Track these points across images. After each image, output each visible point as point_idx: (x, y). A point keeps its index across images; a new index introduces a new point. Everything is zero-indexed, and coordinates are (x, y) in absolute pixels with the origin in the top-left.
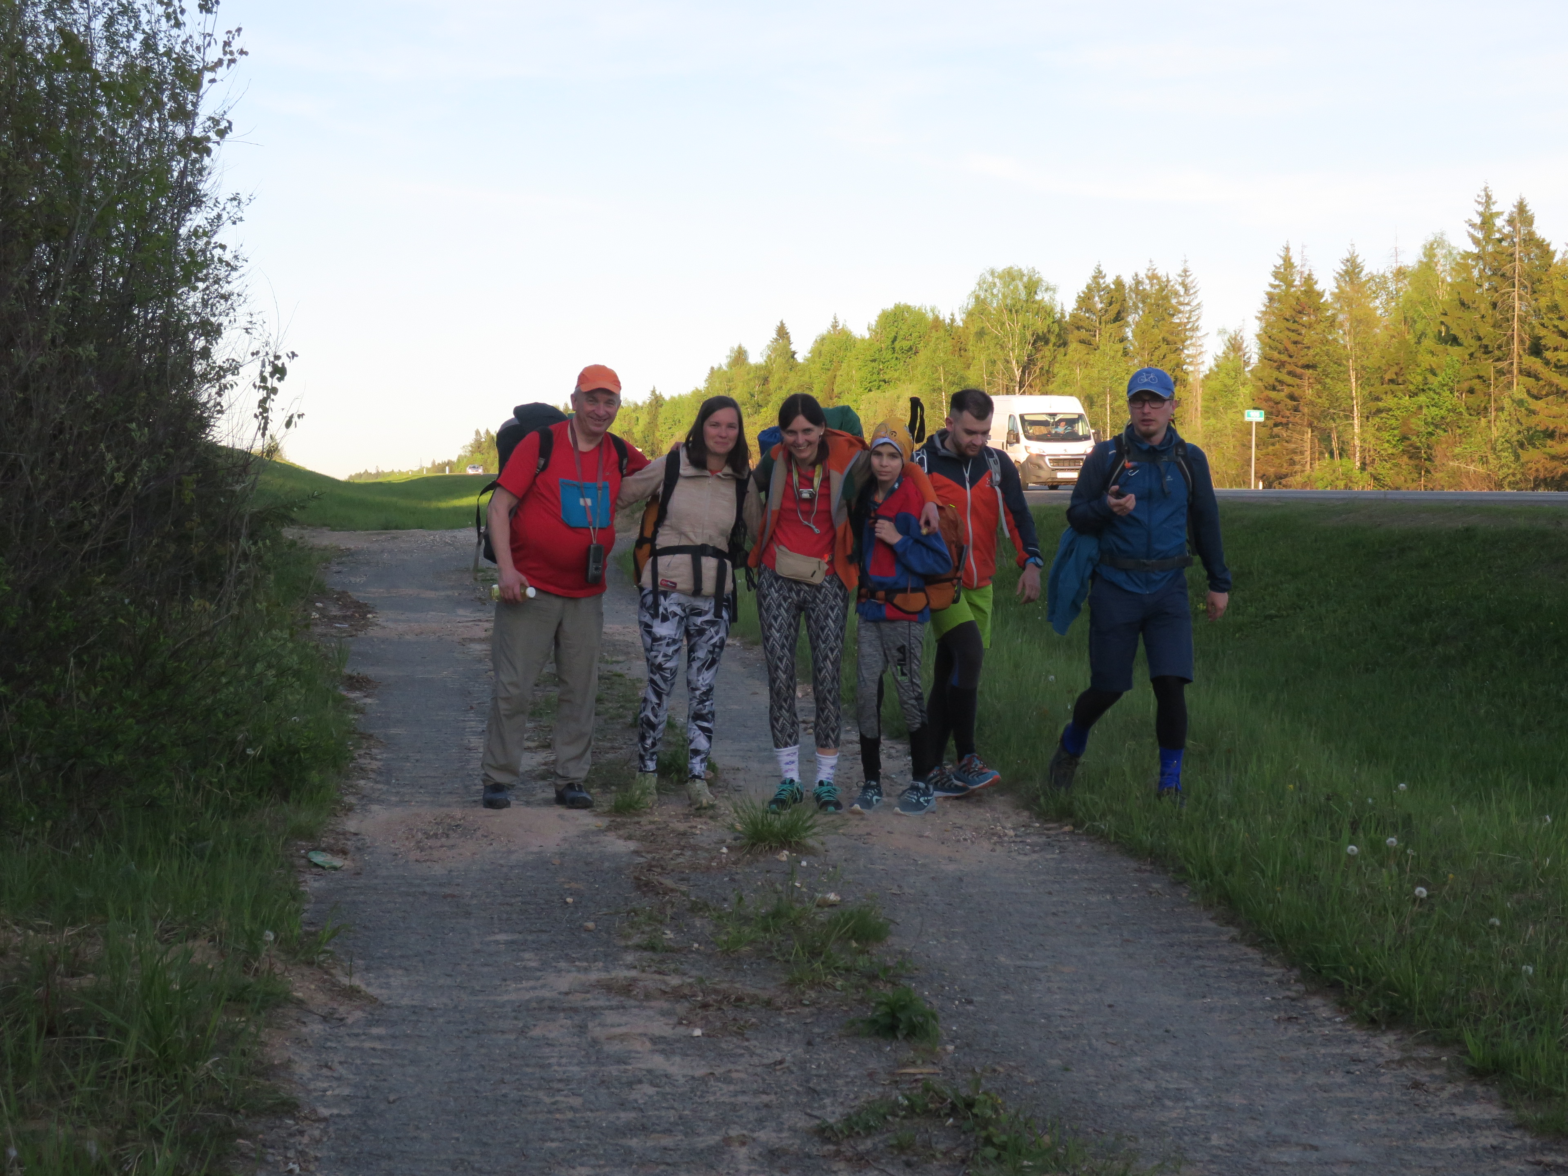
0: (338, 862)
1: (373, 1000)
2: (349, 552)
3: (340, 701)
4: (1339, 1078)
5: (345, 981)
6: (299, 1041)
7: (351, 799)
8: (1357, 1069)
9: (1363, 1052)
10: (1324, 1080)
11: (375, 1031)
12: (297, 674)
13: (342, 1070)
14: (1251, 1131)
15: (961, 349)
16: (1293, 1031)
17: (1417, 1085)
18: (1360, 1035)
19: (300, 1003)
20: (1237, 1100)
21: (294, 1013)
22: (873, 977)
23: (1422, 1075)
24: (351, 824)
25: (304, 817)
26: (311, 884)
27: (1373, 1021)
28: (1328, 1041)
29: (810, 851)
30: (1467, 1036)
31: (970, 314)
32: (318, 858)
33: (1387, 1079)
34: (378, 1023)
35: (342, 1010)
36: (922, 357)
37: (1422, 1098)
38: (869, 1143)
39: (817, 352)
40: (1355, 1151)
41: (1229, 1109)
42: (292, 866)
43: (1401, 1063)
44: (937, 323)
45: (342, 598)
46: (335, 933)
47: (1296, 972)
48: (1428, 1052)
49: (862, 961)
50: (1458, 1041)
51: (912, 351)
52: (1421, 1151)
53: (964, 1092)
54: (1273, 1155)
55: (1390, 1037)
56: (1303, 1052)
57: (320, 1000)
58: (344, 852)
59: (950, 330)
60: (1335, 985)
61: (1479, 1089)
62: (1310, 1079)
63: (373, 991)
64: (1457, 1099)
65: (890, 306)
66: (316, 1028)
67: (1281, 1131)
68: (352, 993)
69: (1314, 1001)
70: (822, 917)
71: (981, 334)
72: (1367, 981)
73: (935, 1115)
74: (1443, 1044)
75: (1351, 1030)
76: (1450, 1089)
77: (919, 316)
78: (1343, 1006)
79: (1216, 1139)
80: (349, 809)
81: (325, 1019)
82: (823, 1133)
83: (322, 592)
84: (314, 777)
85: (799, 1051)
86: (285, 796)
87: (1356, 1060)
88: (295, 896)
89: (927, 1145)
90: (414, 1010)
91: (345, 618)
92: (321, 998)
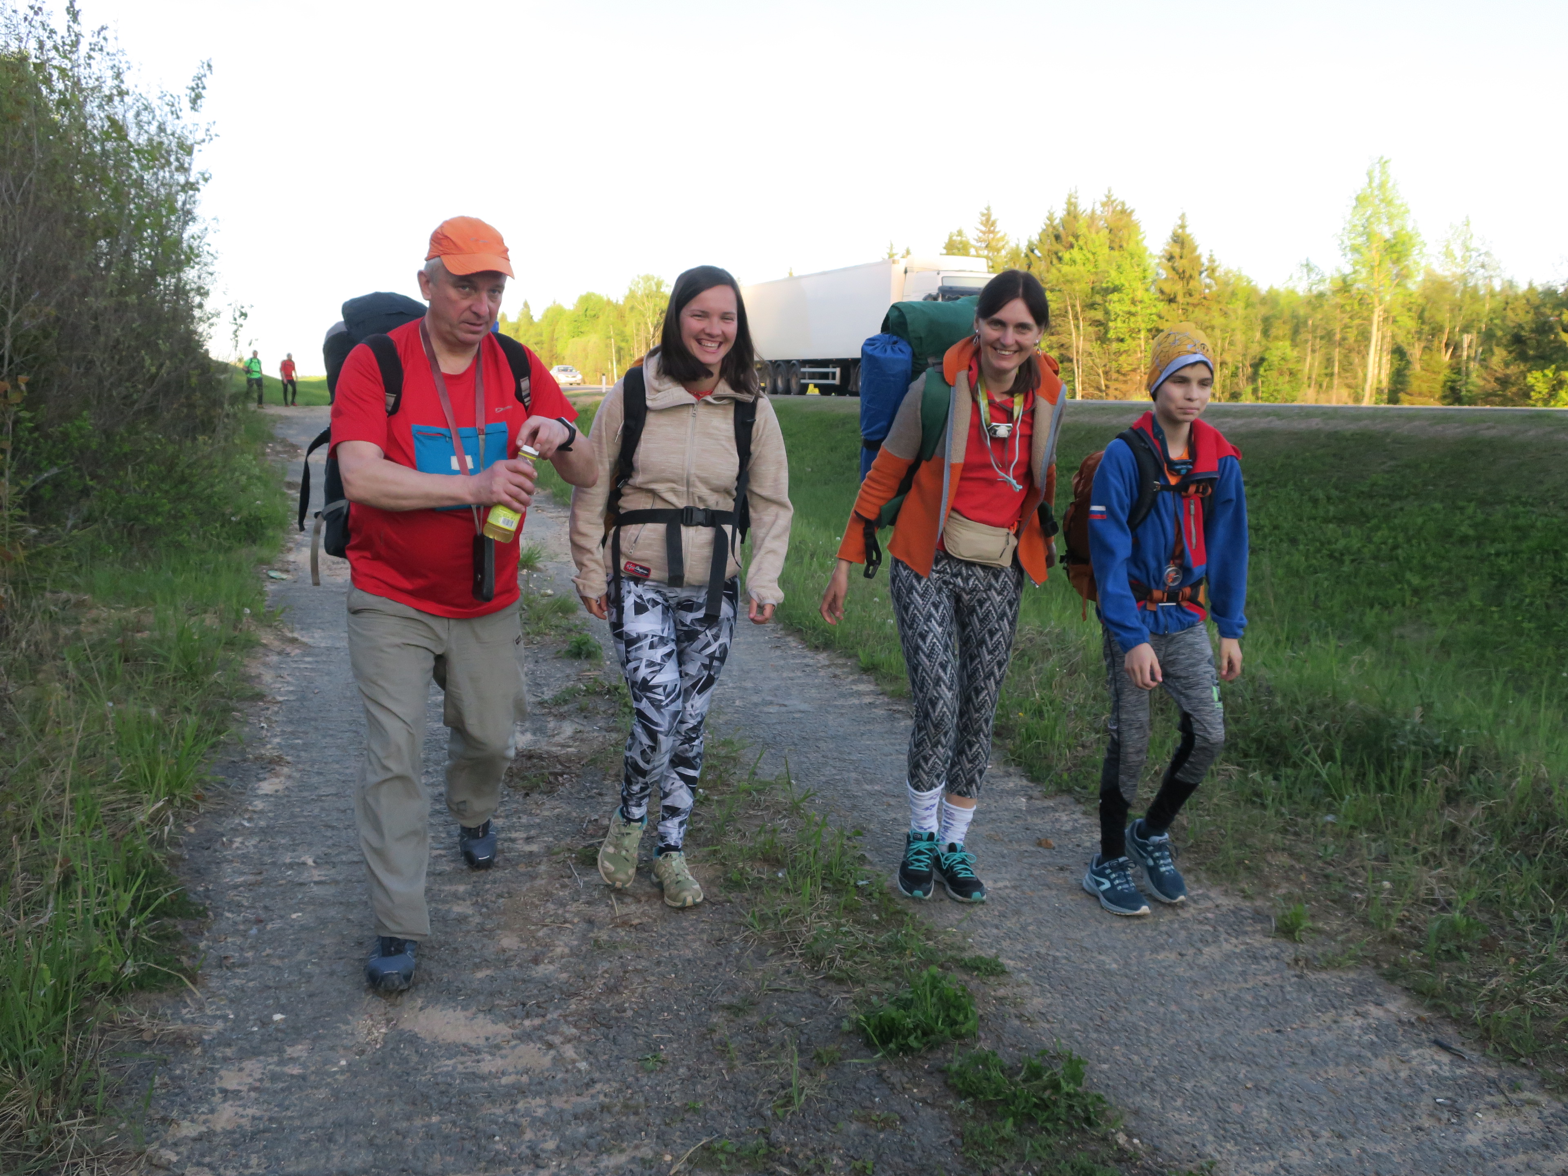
0: (284, 576)
1: (305, 644)
2: (287, 418)
3: (283, 494)
4: (799, 674)
5: (290, 635)
6: (265, 665)
7: (291, 545)
8: (808, 669)
9: (811, 662)
10: (792, 675)
11: (307, 659)
12: (259, 478)
13: (289, 679)
14: (756, 699)
15: (621, 316)
16: (778, 652)
17: (835, 676)
18: (810, 654)
19: (265, 646)
20: (749, 684)
21: (261, 650)
22: (570, 630)
23: (838, 672)
24: (291, 557)
25: (265, 553)
26: (270, 587)
27: (817, 648)
28: (794, 657)
29: (538, 570)
30: (860, 653)
31: (627, 298)
32: (273, 574)
33: (822, 673)
34: (309, 655)
35: (288, 650)
36: (601, 320)
37: (837, 682)
38: (566, 708)
39: (545, 316)
40: (804, 706)
41: (746, 689)
42: (259, 578)
43: (829, 666)
44: (609, 302)
45: (283, 442)
46: (283, 611)
47: (780, 626)
48: (841, 661)
49: (564, 623)
50: (856, 656)
51: (596, 316)
52: (836, 706)
53: (614, 683)
54: (766, 709)
55: (825, 655)
56: (782, 662)
57: (276, 644)
58: (287, 571)
59: (616, 306)
60: (800, 631)
61: (865, 677)
62: (785, 675)
63: (305, 640)
64: (854, 682)
65: (584, 293)
66: (274, 659)
67: (769, 698)
68: (294, 641)
69: (790, 639)
70: (544, 601)
71: (632, 308)
72: (815, 629)
73: (599, 694)
74: (850, 657)
75: (806, 652)
76: (851, 678)
77: (600, 299)
78: (803, 640)
79: (737, 703)
80: (290, 550)
81: (279, 653)
82: (541, 704)
83: (272, 438)
84: (270, 533)
85: (531, 666)
86: (254, 542)
87: (807, 665)
88: (261, 593)
89: (595, 708)
90: (328, 649)
91: (285, 452)
92: (277, 643)
